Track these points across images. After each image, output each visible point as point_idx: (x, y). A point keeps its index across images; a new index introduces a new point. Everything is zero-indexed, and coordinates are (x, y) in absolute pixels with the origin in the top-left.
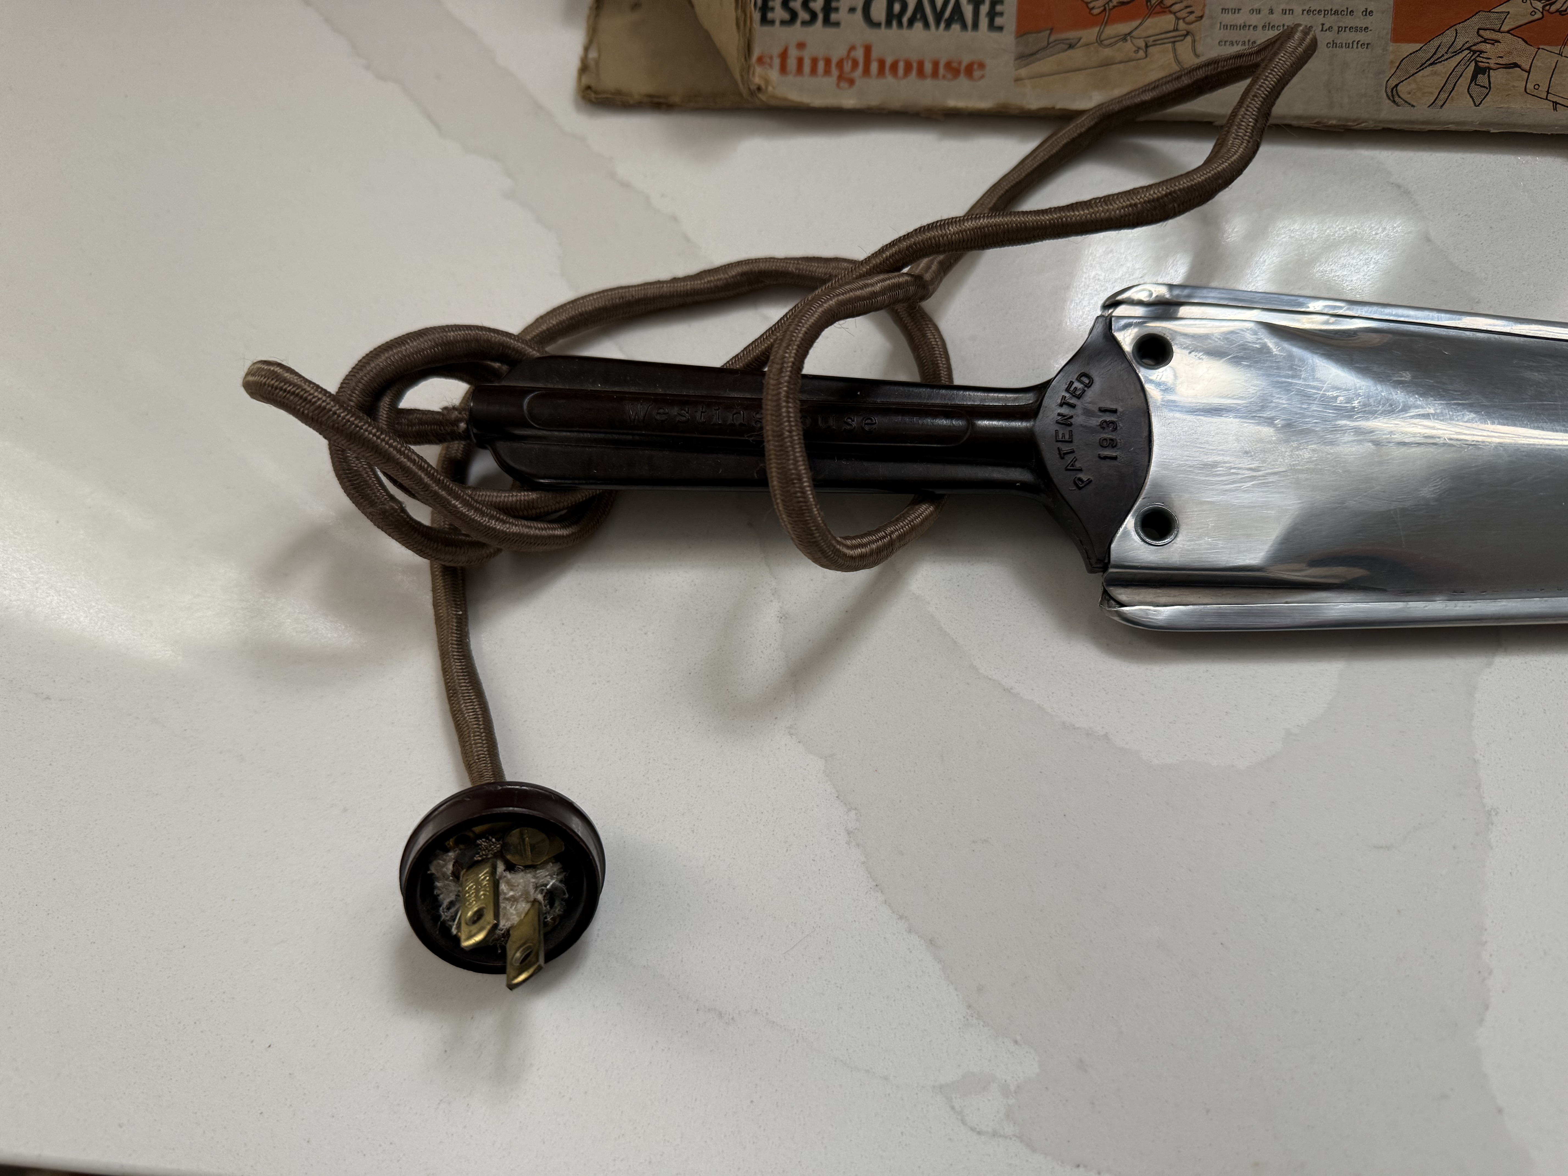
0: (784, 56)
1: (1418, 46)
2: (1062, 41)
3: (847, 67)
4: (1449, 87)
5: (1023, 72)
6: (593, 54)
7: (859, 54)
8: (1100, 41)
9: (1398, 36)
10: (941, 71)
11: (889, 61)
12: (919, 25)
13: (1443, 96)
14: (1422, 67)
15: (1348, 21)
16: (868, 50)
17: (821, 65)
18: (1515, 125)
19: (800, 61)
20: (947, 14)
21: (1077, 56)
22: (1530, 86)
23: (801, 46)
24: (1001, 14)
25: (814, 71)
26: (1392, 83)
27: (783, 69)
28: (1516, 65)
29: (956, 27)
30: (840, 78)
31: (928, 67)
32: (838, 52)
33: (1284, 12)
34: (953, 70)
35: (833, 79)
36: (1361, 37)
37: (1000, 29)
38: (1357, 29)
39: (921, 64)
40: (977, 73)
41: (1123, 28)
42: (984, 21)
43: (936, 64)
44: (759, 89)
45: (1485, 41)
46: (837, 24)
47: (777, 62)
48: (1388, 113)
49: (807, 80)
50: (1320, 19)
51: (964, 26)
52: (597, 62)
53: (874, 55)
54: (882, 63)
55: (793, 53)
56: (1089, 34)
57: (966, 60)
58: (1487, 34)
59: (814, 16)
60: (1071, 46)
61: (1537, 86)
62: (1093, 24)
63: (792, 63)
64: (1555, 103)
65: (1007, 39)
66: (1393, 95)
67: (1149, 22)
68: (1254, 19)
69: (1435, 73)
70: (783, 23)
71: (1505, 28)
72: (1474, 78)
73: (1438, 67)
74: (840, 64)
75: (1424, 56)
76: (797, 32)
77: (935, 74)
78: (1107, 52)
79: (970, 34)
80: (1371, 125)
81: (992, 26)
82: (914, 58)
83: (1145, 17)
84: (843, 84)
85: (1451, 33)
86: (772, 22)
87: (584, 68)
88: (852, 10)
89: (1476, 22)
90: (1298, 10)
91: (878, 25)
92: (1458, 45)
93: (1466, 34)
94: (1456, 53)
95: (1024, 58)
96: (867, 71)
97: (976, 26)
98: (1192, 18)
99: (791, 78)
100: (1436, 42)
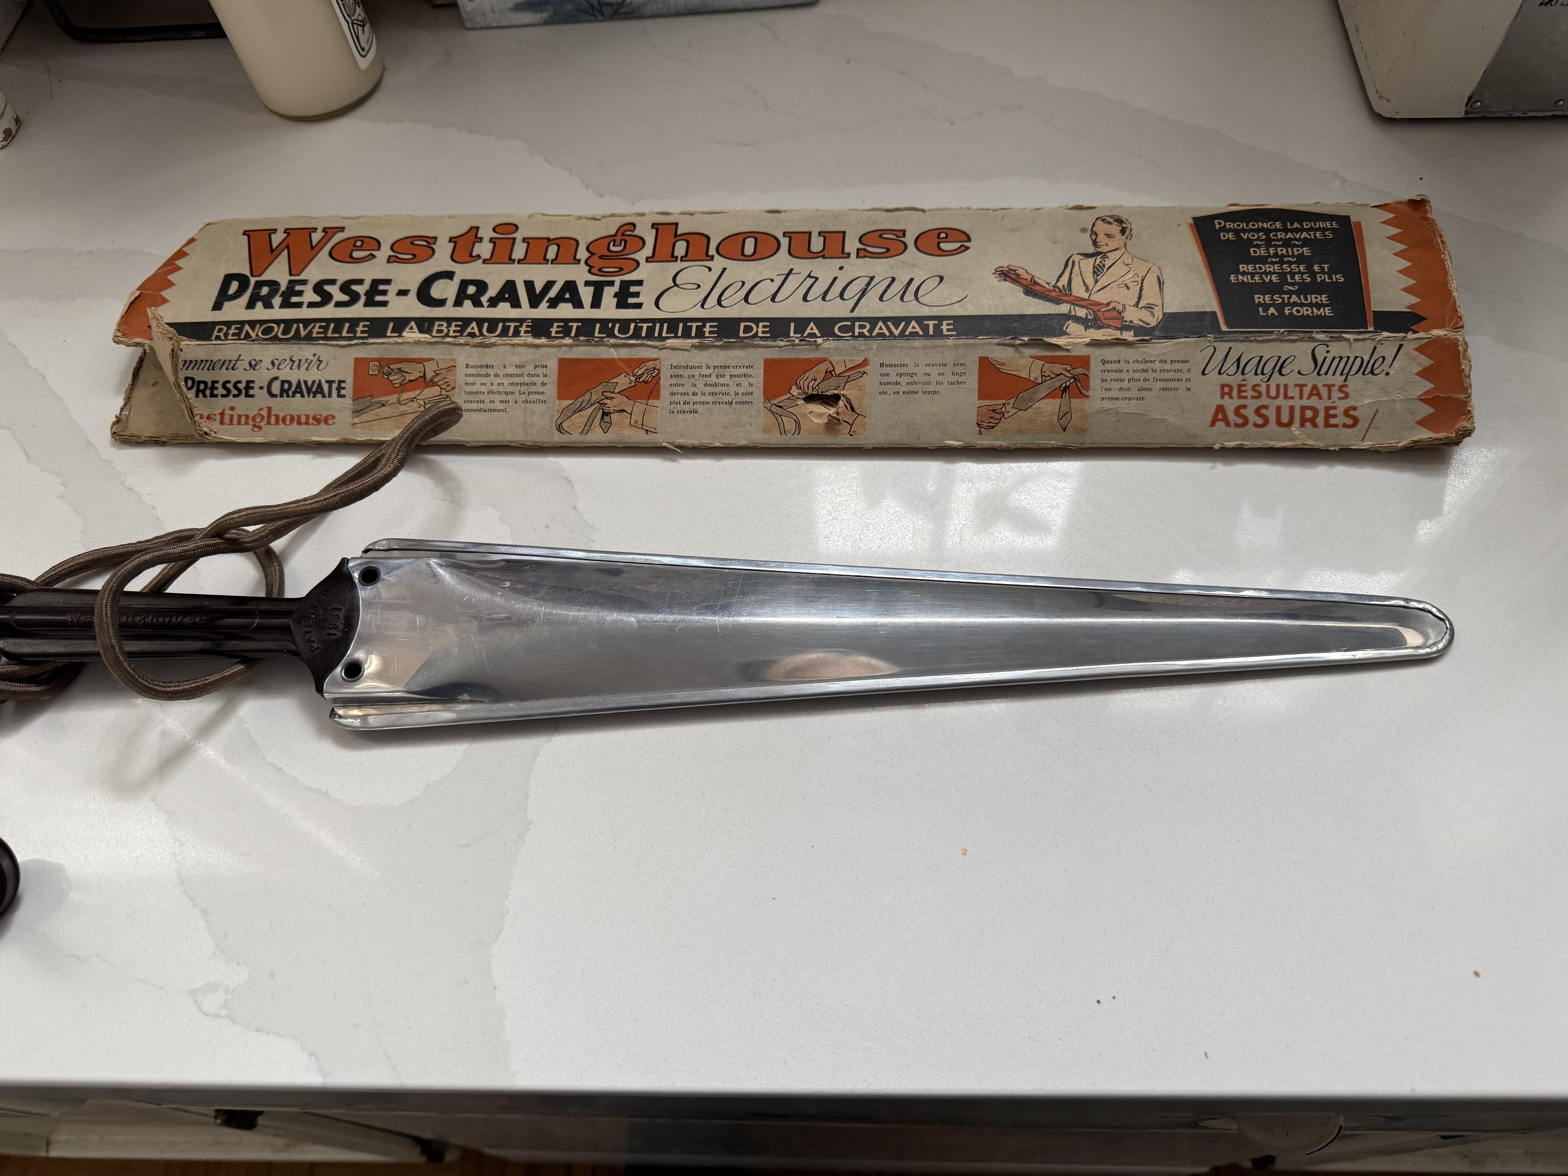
0: (222, 414)
1: (572, 401)
2: (378, 402)
3: (258, 420)
4: (589, 423)
5: (357, 420)
6: (125, 413)
7: (264, 413)
8: (399, 402)
9: (561, 396)
10: (311, 421)
11: (281, 415)
12: (298, 395)
13: (587, 428)
14: (574, 413)
15: (533, 389)
16: (269, 409)
17: (243, 419)
18: (627, 443)
19: (232, 416)
20: (314, 390)
21: (386, 411)
22: (632, 422)
23: (232, 409)
24: (344, 388)
25: (239, 423)
26: (559, 421)
27: (222, 423)
28: (624, 411)
29: (319, 396)
30: (254, 426)
31: (303, 419)
32: (253, 412)
33: (499, 384)
34: (317, 420)
35: (251, 426)
36: (541, 397)
37: (344, 396)
38: (538, 393)
39: (299, 417)
40: (330, 422)
41: (411, 395)
42: (334, 393)
43: (307, 417)
44: (206, 433)
45: (607, 398)
46: (252, 396)
47: (218, 418)
48: (558, 438)
49: (235, 428)
50: (519, 388)
51: (324, 396)
52: (127, 417)
53: (273, 413)
54: (277, 416)
55: (228, 412)
56: (393, 398)
57: (324, 415)
58: (607, 394)
59: (239, 390)
60: (383, 405)
61: (636, 422)
62: (395, 393)
63: (227, 419)
64: (647, 431)
65: (348, 402)
66: (560, 428)
67: (426, 391)
68: (483, 389)
69: (581, 416)
70: (223, 396)
71: (617, 391)
72: (602, 418)
73: (583, 413)
74: (254, 419)
75: (574, 407)
76: (230, 401)
77: (307, 423)
78: (403, 408)
79: (327, 399)
80: (550, 444)
81: (340, 396)
82: (295, 413)
83: (423, 389)
84: (255, 429)
85: (588, 394)
86: (216, 396)
87: (118, 421)
88: (261, 388)
89: (601, 388)
90: (506, 383)
91: (275, 396)
92: (593, 400)
93: (596, 395)
94: (592, 405)
95: (357, 412)
96: (269, 423)
97: (330, 396)
98: (449, 388)
99: (226, 427)
100: (581, 399)
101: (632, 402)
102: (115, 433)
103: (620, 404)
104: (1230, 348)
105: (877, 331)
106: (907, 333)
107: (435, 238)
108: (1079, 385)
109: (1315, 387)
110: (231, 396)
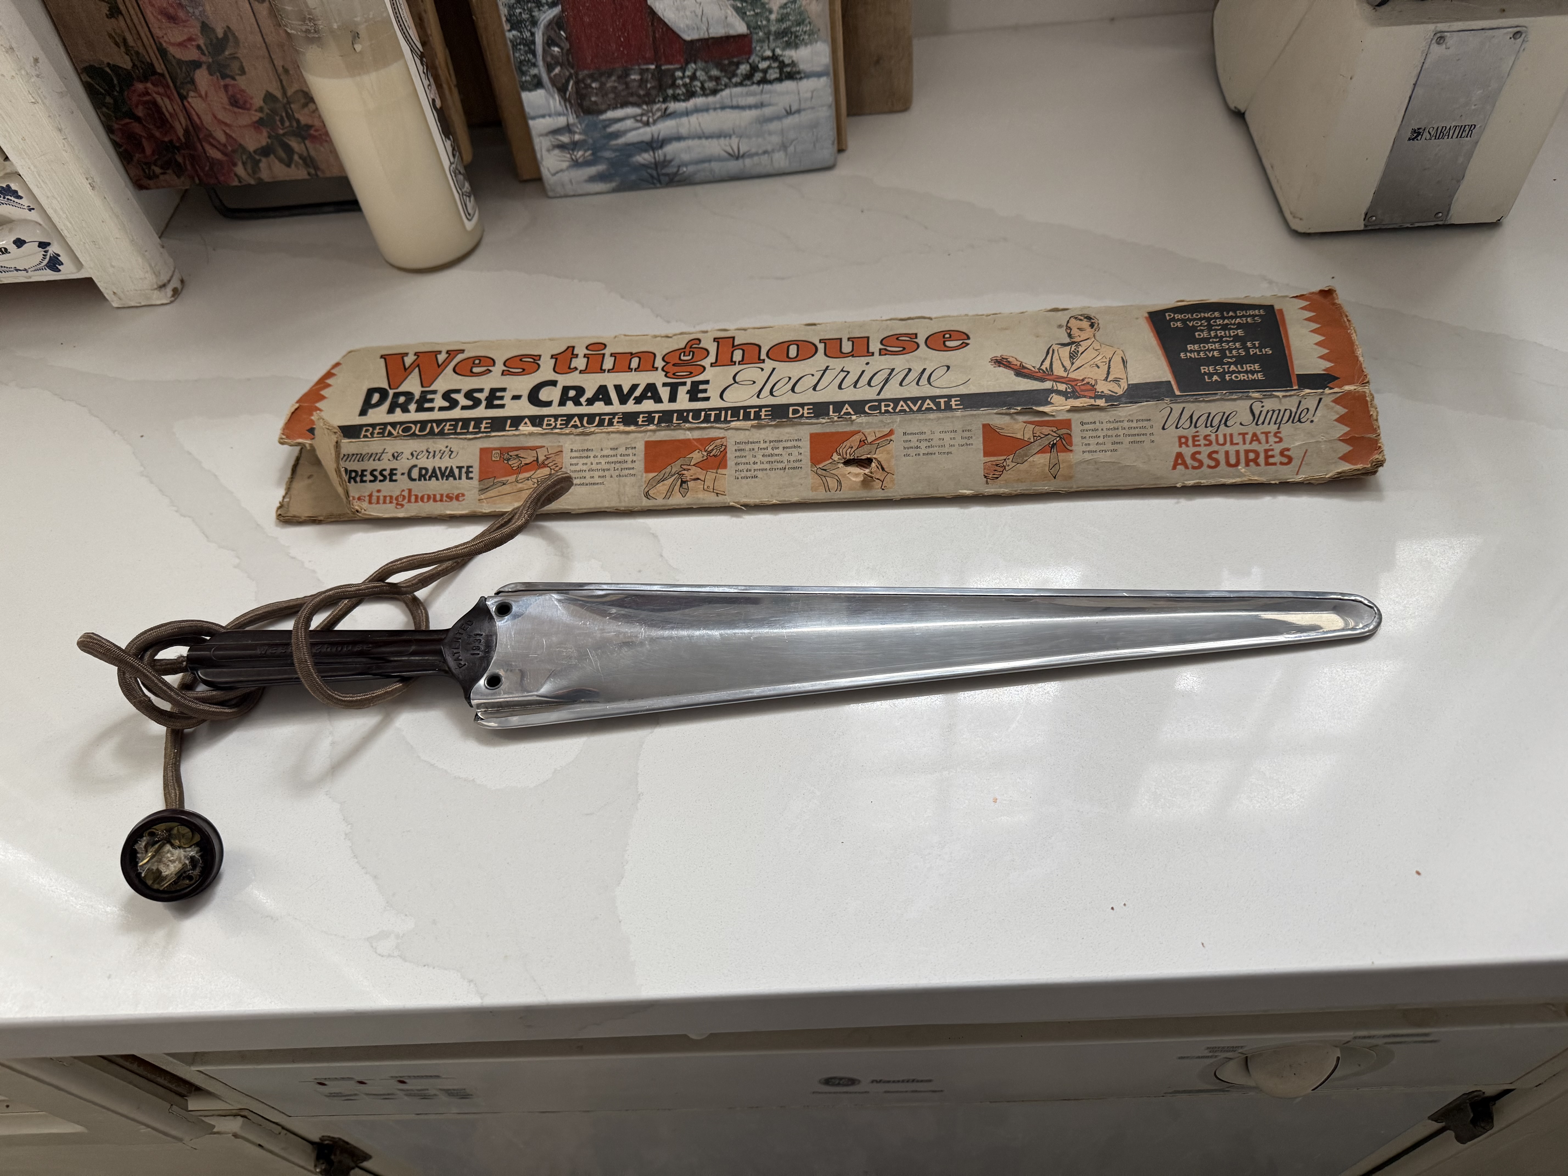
0: (370, 496)
1: (656, 474)
2: (500, 482)
3: (400, 499)
4: (671, 490)
5: (483, 497)
6: (286, 500)
7: (406, 493)
8: (517, 481)
9: (647, 470)
10: (445, 498)
11: (420, 495)
12: (434, 479)
13: (669, 494)
14: (659, 482)
15: (625, 466)
16: (410, 491)
17: (388, 499)
18: (702, 504)
19: (378, 497)
20: (447, 474)
21: (507, 488)
22: (705, 487)
23: (379, 491)
24: (472, 472)
25: (385, 502)
26: (646, 490)
27: (370, 502)
28: (698, 479)
29: (451, 479)
30: (397, 504)
31: (438, 497)
32: (397, 493)
33: (597, 463)
34: (450, 498)
35: (394, 505)
36: (631, 472)
37: (472, 478)
38: (629, 469)
39: (435, 496)
40: (461, 499)
41: (527, 475)
42: (464, 476)
43: (442, 495)
44: (357, 511)
45: (684, 470)
46: (396, 481)
47: (367, 499)
48: (646, 503)
49: (381, 506)
50: (613, 465)
51: (455, 479)
52: (288, 503)
53: (413, 493)
54: (416, 496)
55: (375, 494)
56: (512, 478)
57: (456, 493)
58: (685, 467)
59: (385, 477)
60: (504, 484)
61: (708, 487)
62: (513, 474)
63: (374, 499)
64: (717, 493)
65: (475, 483)
66: (647, 495)
67: (539, 471)
68: (585, 468)
69: (663, 485)
70: (371, 481)
71: (692, 464)
72: (681, 485)
73: (665, 482)
74: (397, 499)
75: (658, 478)
76: (377, 485)
77: (441, 500)
78: (520, 485)
79: (458, 481)
80: (639, 508)
81: (468, 478)
82: (431, 493)
83: (536, 470)
84: (398, 507)
85: (669, 467)
86: (365, 481)
87: (281, 506)
88: (403, 474)
89: (679, 462)
90: (603, 463)
91: (414, 480)
92: (673, 471)
93: (676, 468)
94: (672, 476)
95: (482, 490)
96: (409, 501)
97: (460, 478)
98: (557, 469)
99: (374, 506)
100: (663, 472)
101: (705, 472)
102: (280, 515)
103: (695, 474)
104: (1184, 408)
105: (899, 408)
106: (923, 409)
107: (540, 356)
108: (1064, 442)
109: (1255, 435)
110: (378, 481)
